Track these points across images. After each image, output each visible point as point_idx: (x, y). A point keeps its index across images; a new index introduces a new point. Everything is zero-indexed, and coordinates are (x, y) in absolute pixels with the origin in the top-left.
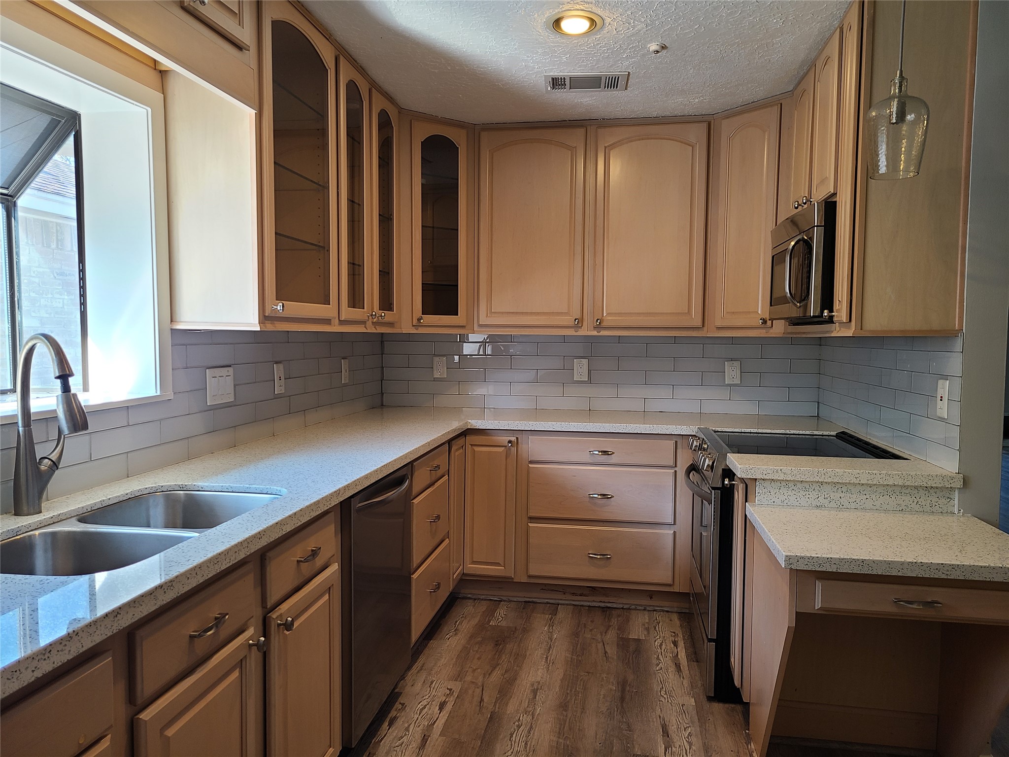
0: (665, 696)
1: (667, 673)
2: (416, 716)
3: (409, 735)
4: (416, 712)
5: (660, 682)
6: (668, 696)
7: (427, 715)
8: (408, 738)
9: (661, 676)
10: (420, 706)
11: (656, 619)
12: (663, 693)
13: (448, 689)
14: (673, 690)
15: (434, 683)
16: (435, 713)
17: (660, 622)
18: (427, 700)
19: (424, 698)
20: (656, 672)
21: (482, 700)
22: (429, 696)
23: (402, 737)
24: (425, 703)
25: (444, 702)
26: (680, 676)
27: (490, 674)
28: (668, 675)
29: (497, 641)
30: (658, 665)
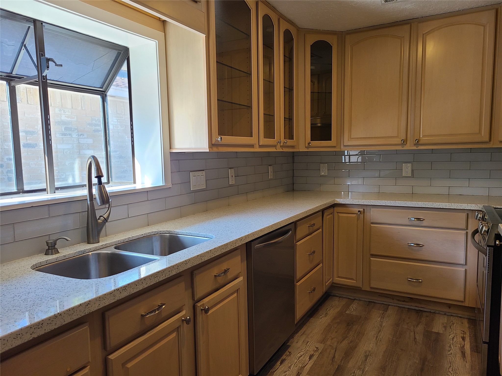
0: (452, 372)
1: (455, 357)
2: (296, 361)
3: (290, 371)
4: (296, 358)
5: (449, 362)
6: (454, 373)
7: (302, 361)
8: (289, 373)
9: (450, 359)
10: (299, 355)
11: (452, 321)
12: (450, 370)
13: (316, 347)
14: (458, 369)
15: (309, 343)
16: (306, 360)
17: (454, 323)
18: (304, 352)
19: (302, 351)
20: (447, 355)
21: (334, 357)
22: (305, 350)
23: (286, 372)
24: (302, 353)
25: (313, 355)
26: (464, 360)
27: (341, 342)
28: (455, 359)
29: (348, 323)
30: (449, 351)
